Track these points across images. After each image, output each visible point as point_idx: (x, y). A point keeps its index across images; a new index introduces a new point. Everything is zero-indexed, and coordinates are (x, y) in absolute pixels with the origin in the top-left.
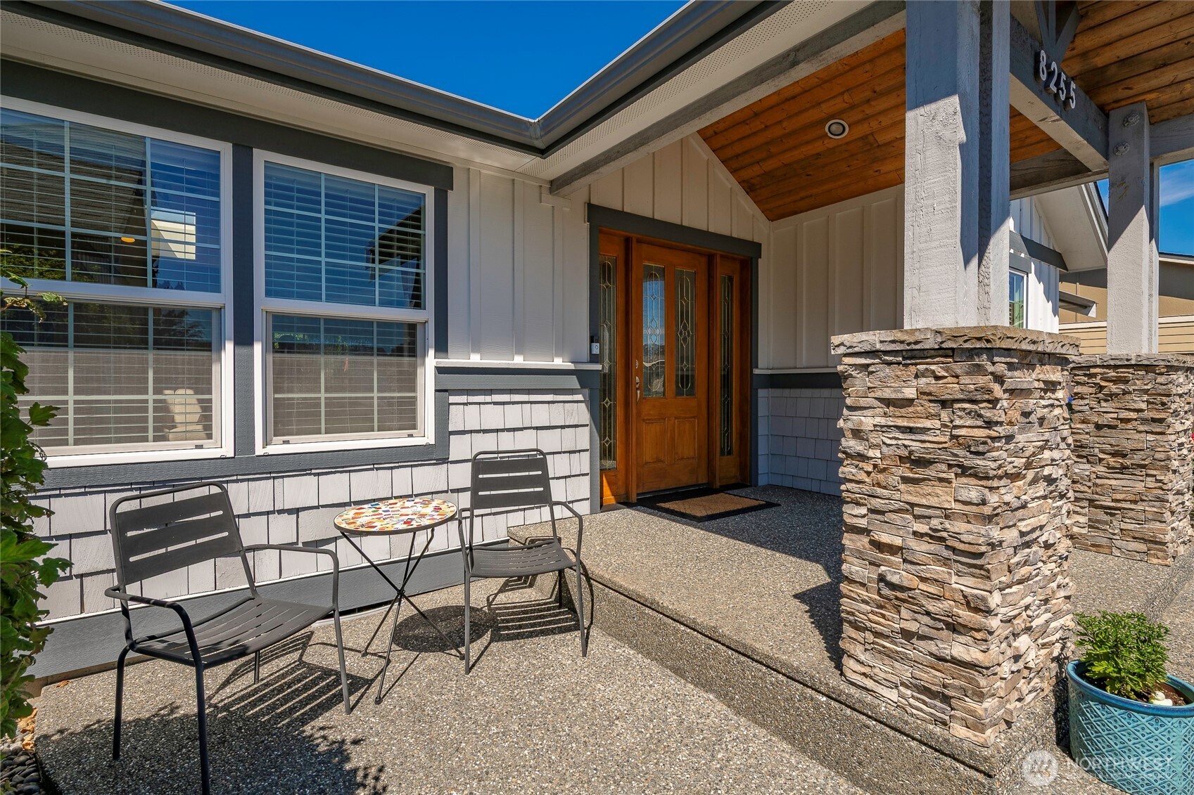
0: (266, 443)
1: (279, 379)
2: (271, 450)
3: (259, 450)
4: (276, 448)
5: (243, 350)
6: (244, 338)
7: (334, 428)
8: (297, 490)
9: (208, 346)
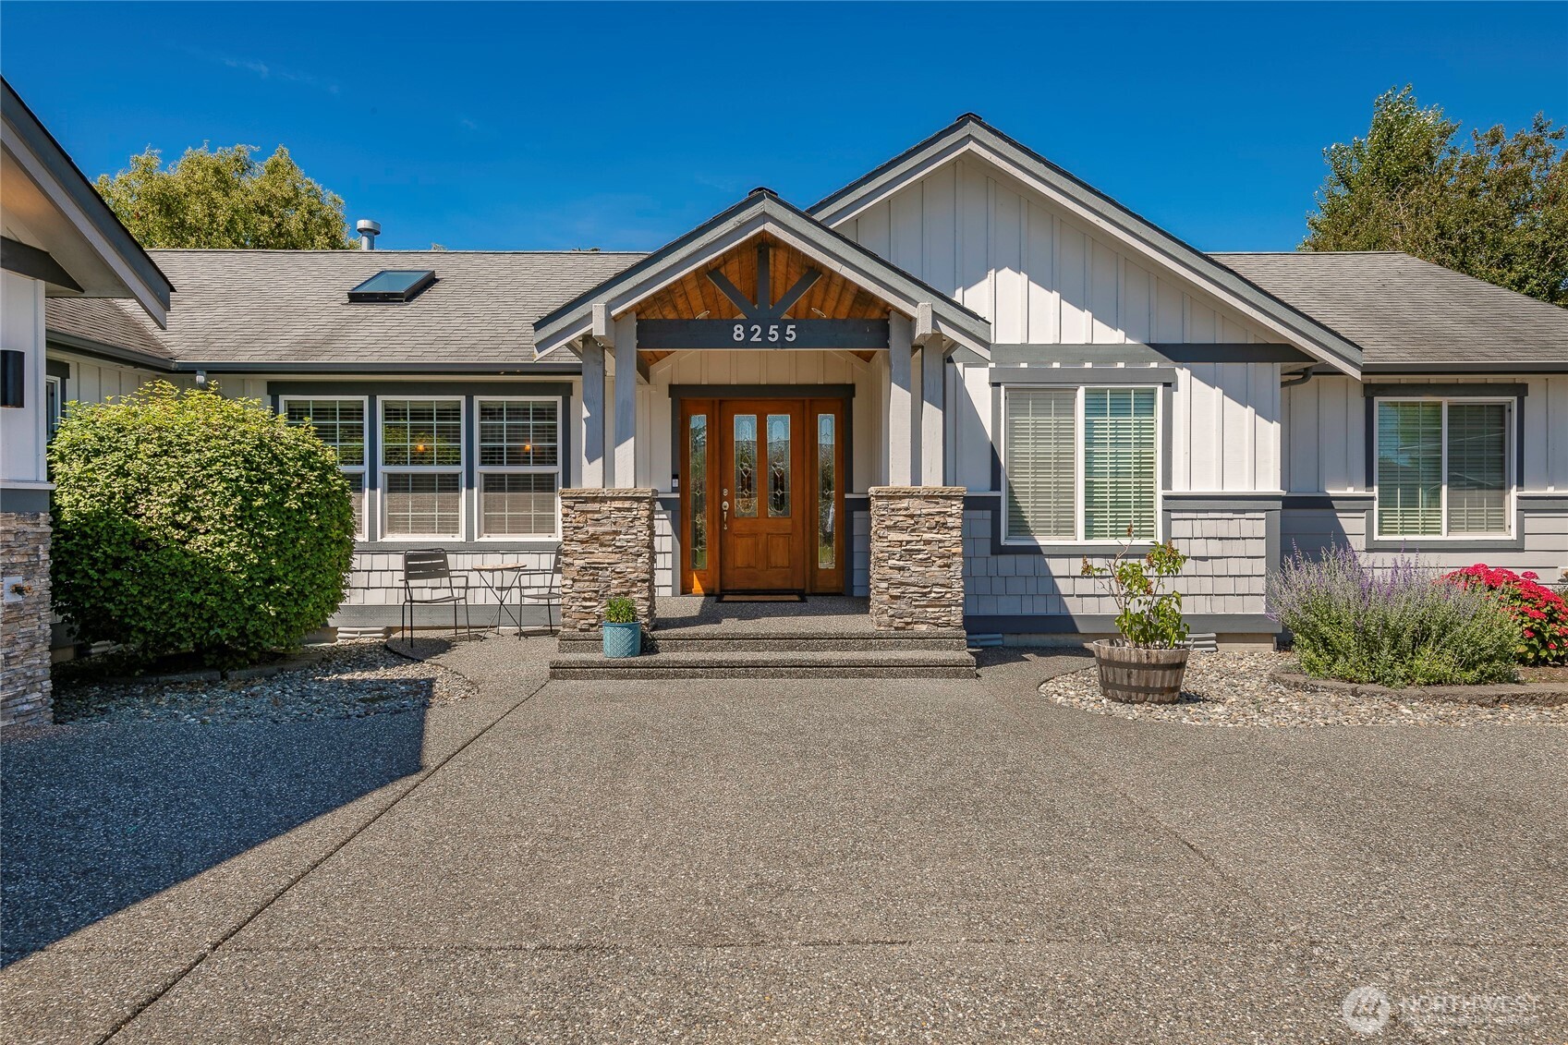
0: (479, 536)
1: (487, 506)
2: (481, 540)
3: (476, 540)
4: (484, 539)
5: (469, 491)
6: (470, 486)
7: (513, 531)
8: (493, 560)
9: (456, 489)
